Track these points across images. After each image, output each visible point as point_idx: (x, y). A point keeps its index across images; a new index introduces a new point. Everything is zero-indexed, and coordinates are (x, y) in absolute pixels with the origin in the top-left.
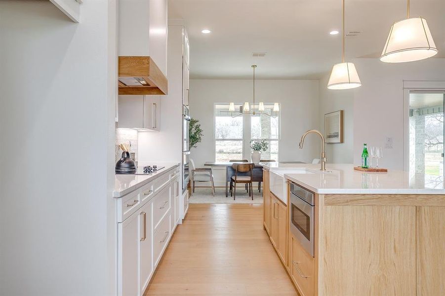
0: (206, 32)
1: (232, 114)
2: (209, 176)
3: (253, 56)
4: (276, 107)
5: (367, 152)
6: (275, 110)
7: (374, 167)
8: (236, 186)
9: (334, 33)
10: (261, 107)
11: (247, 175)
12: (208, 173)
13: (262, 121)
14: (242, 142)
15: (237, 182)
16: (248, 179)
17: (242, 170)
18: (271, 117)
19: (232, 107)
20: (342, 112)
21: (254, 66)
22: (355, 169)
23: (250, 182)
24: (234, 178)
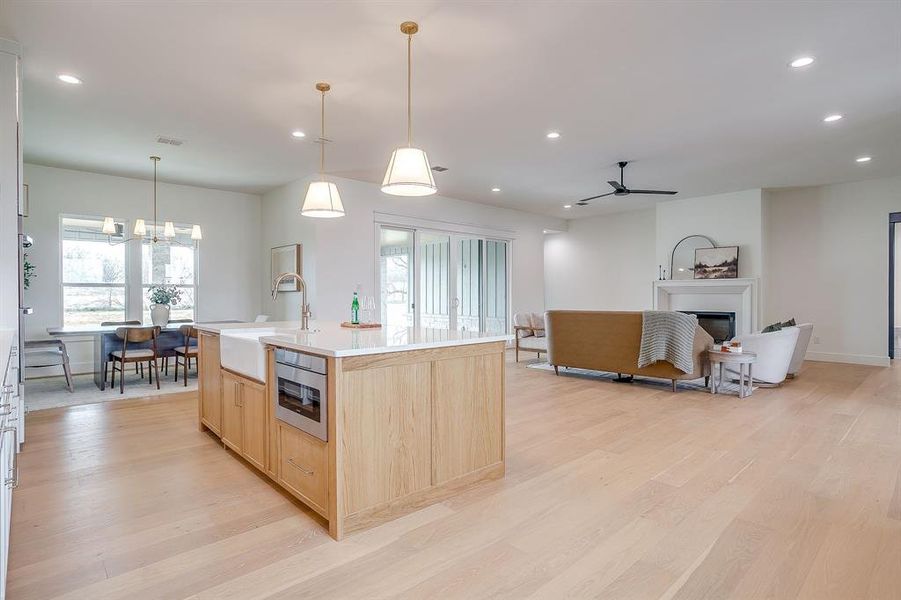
0: (69, 79)
1: (109, 238)
2: (59, 354)
3: (159, 141)
4: (196, 232)
5: (357, 303)
6: (193, 237)
7: (366, 322)
8: (125, 368)
9: (299, 134)
10: (169, 230)
11: (148, 348)
12: (55, 349)
13: (154, 252)
14: (123, 289)
15: (126, 361)
16: (150, 353)
17: (136, 338)
18: (171, 247)
19: (109, 226)
20: (299, 247)
21: (155, 159)
22: (343, 326)
23: (153, 358)
24: (118, 354)
